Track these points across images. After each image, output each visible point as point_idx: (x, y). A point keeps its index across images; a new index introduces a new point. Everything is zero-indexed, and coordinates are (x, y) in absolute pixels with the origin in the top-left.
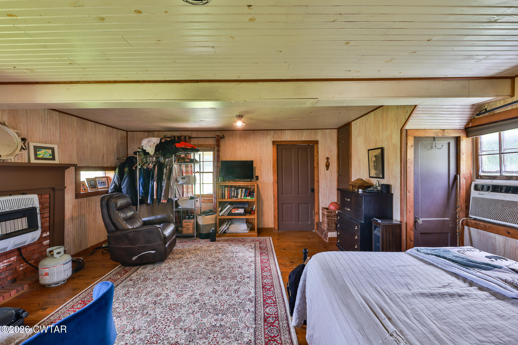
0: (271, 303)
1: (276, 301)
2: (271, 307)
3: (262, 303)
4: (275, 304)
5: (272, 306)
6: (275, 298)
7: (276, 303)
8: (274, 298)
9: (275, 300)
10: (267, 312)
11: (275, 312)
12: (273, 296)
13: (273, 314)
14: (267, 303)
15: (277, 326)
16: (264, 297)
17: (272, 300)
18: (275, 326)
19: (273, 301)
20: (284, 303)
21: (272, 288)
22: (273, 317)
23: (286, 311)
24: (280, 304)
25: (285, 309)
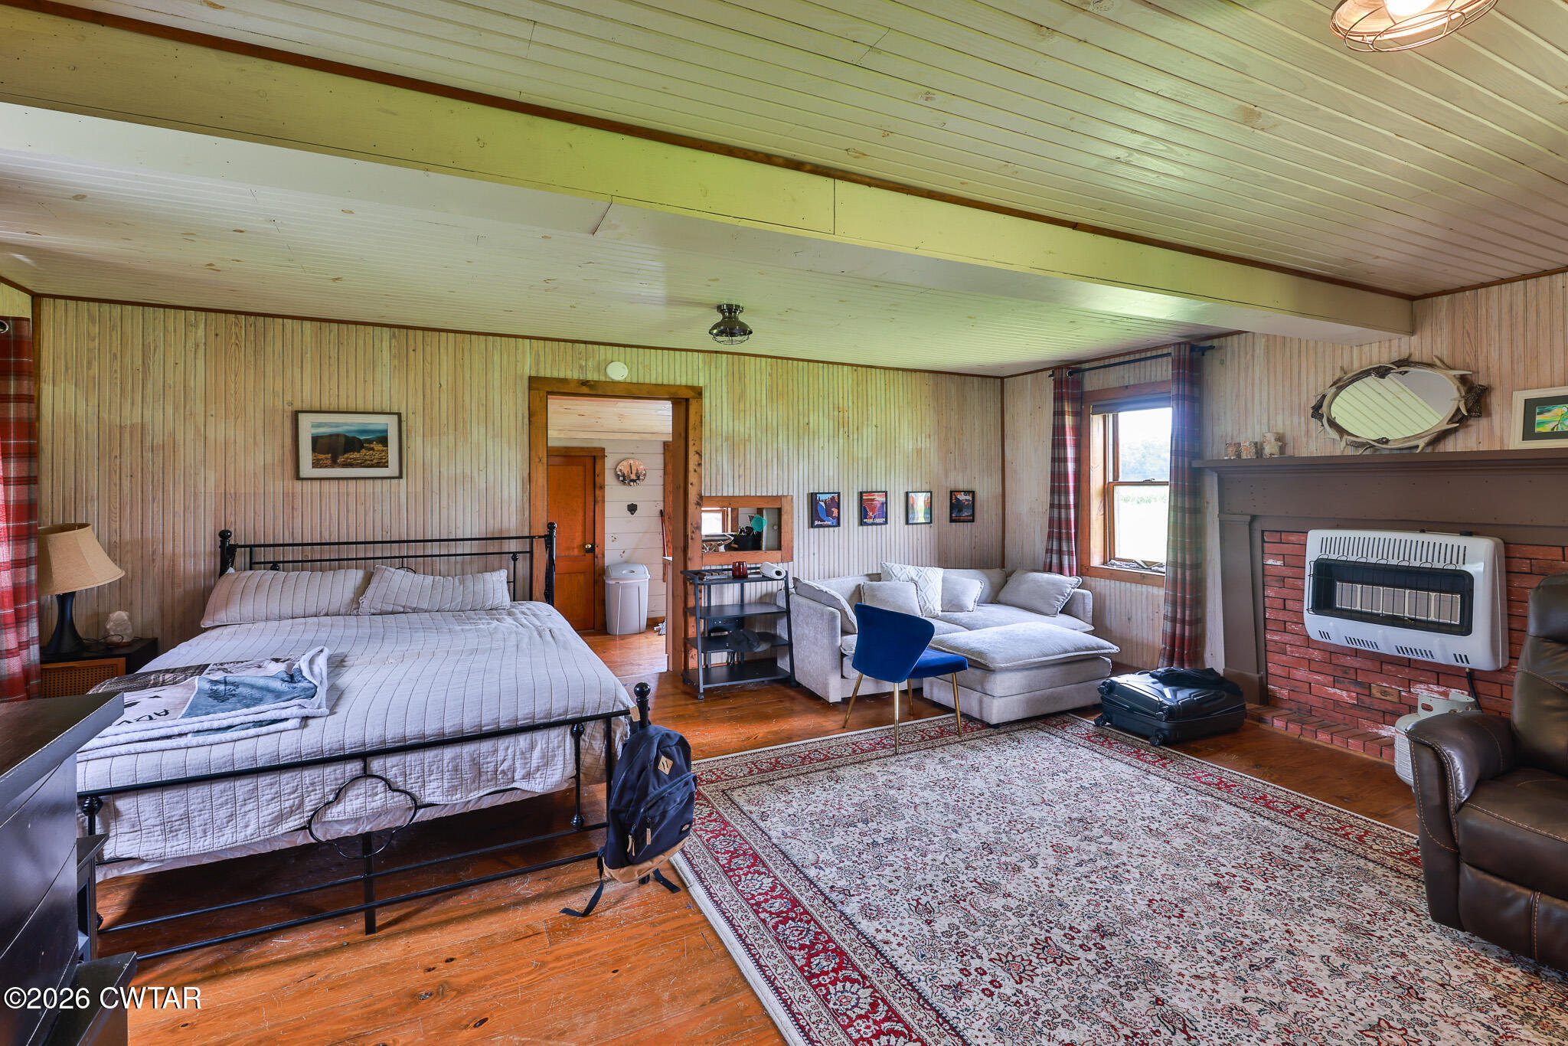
0: (766, 901)
1: (757, 912)
2: (760, 891)
3: (797, 893)
4: (753, 901)
5: (760, 894)
6: (764, 921)
7: (752, 905)
8: (771, 923)
9: (762, 915)
10: (763, 876)
11: (740, 880)
12: (775, 927)
13: (743, 877)
14: (783, 898)
15: (719, 855)
16: (806, 912)
17: (771, 913)
18: (724, 853)
19: (765, 910)
20: (724, 913)
21: (803, 962)
22: (738, 869)
23: (710, 894)
24: (735, 908)
25: (712, 897)
